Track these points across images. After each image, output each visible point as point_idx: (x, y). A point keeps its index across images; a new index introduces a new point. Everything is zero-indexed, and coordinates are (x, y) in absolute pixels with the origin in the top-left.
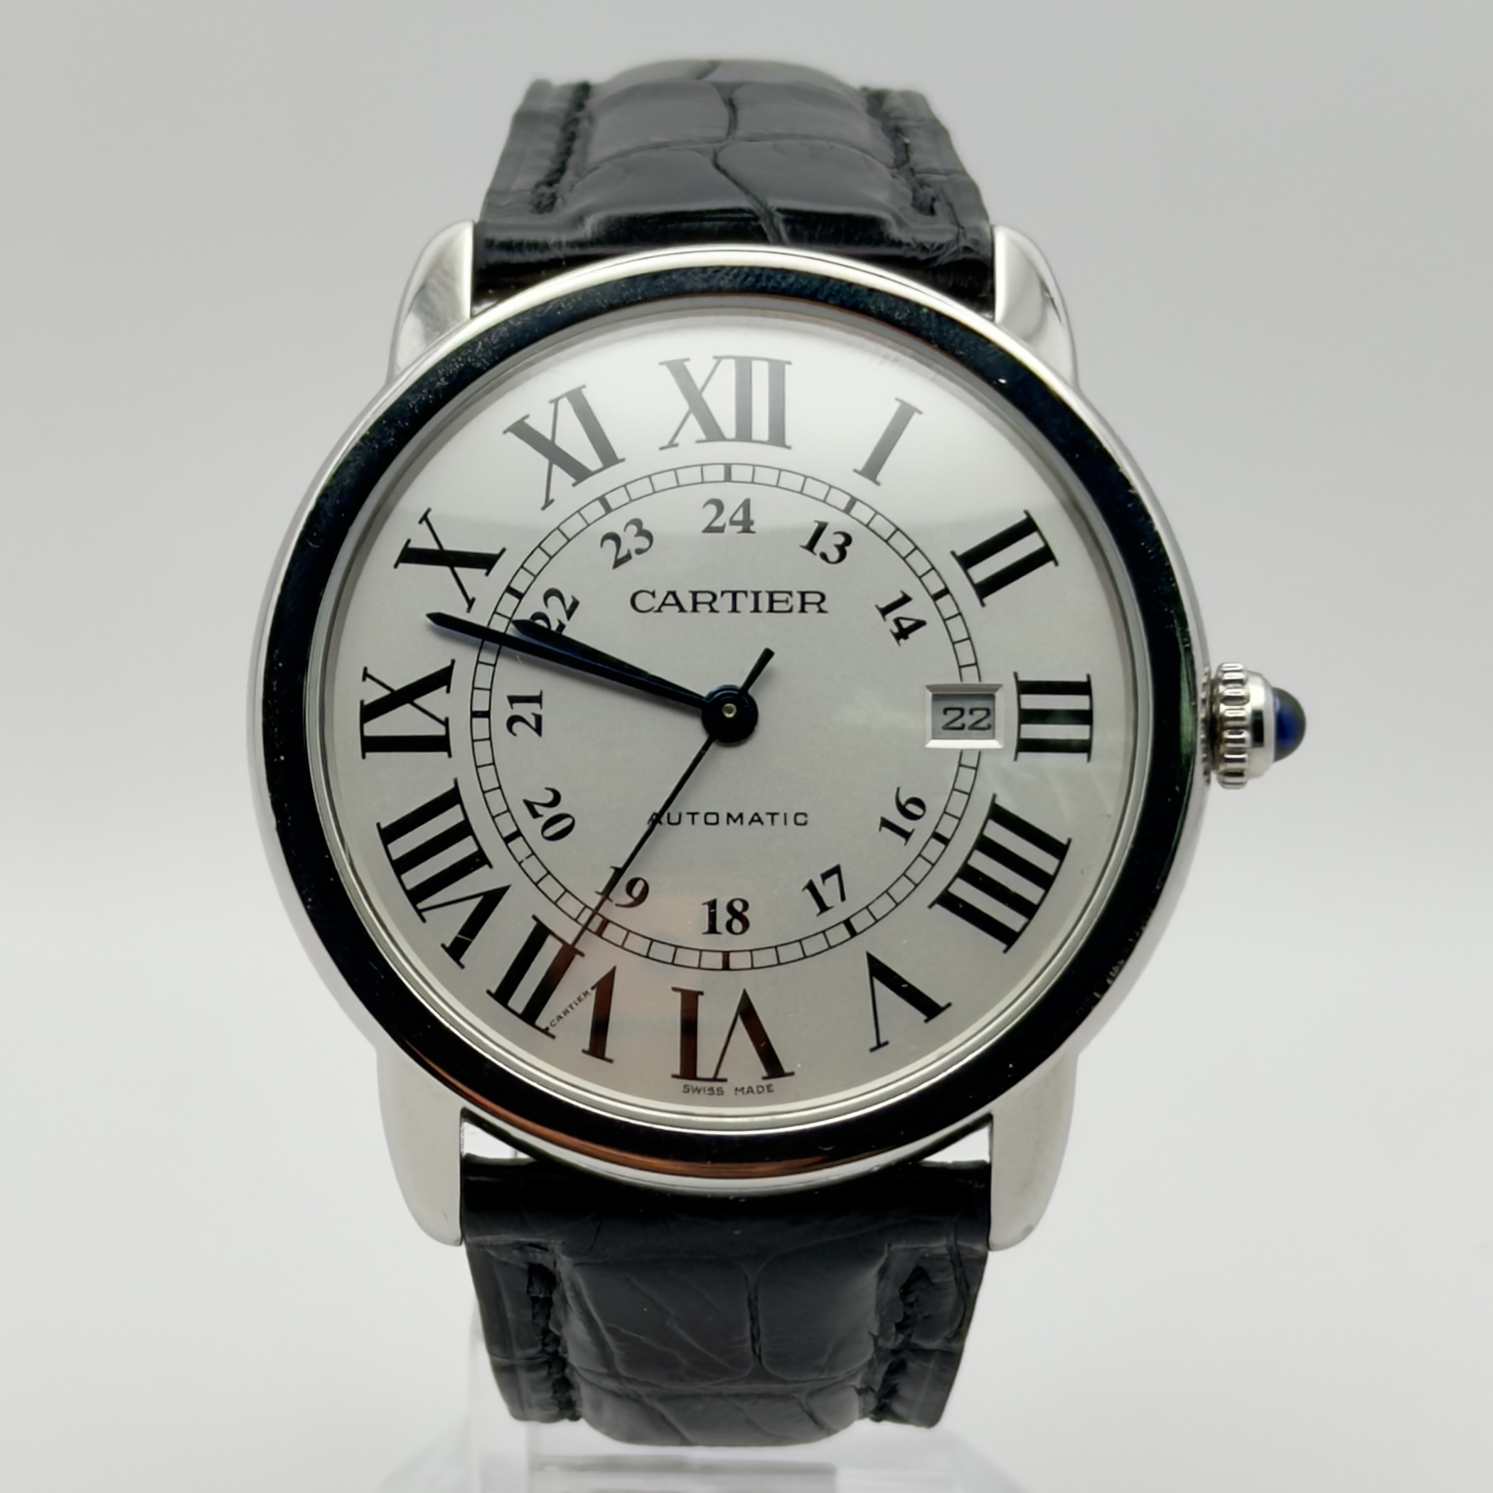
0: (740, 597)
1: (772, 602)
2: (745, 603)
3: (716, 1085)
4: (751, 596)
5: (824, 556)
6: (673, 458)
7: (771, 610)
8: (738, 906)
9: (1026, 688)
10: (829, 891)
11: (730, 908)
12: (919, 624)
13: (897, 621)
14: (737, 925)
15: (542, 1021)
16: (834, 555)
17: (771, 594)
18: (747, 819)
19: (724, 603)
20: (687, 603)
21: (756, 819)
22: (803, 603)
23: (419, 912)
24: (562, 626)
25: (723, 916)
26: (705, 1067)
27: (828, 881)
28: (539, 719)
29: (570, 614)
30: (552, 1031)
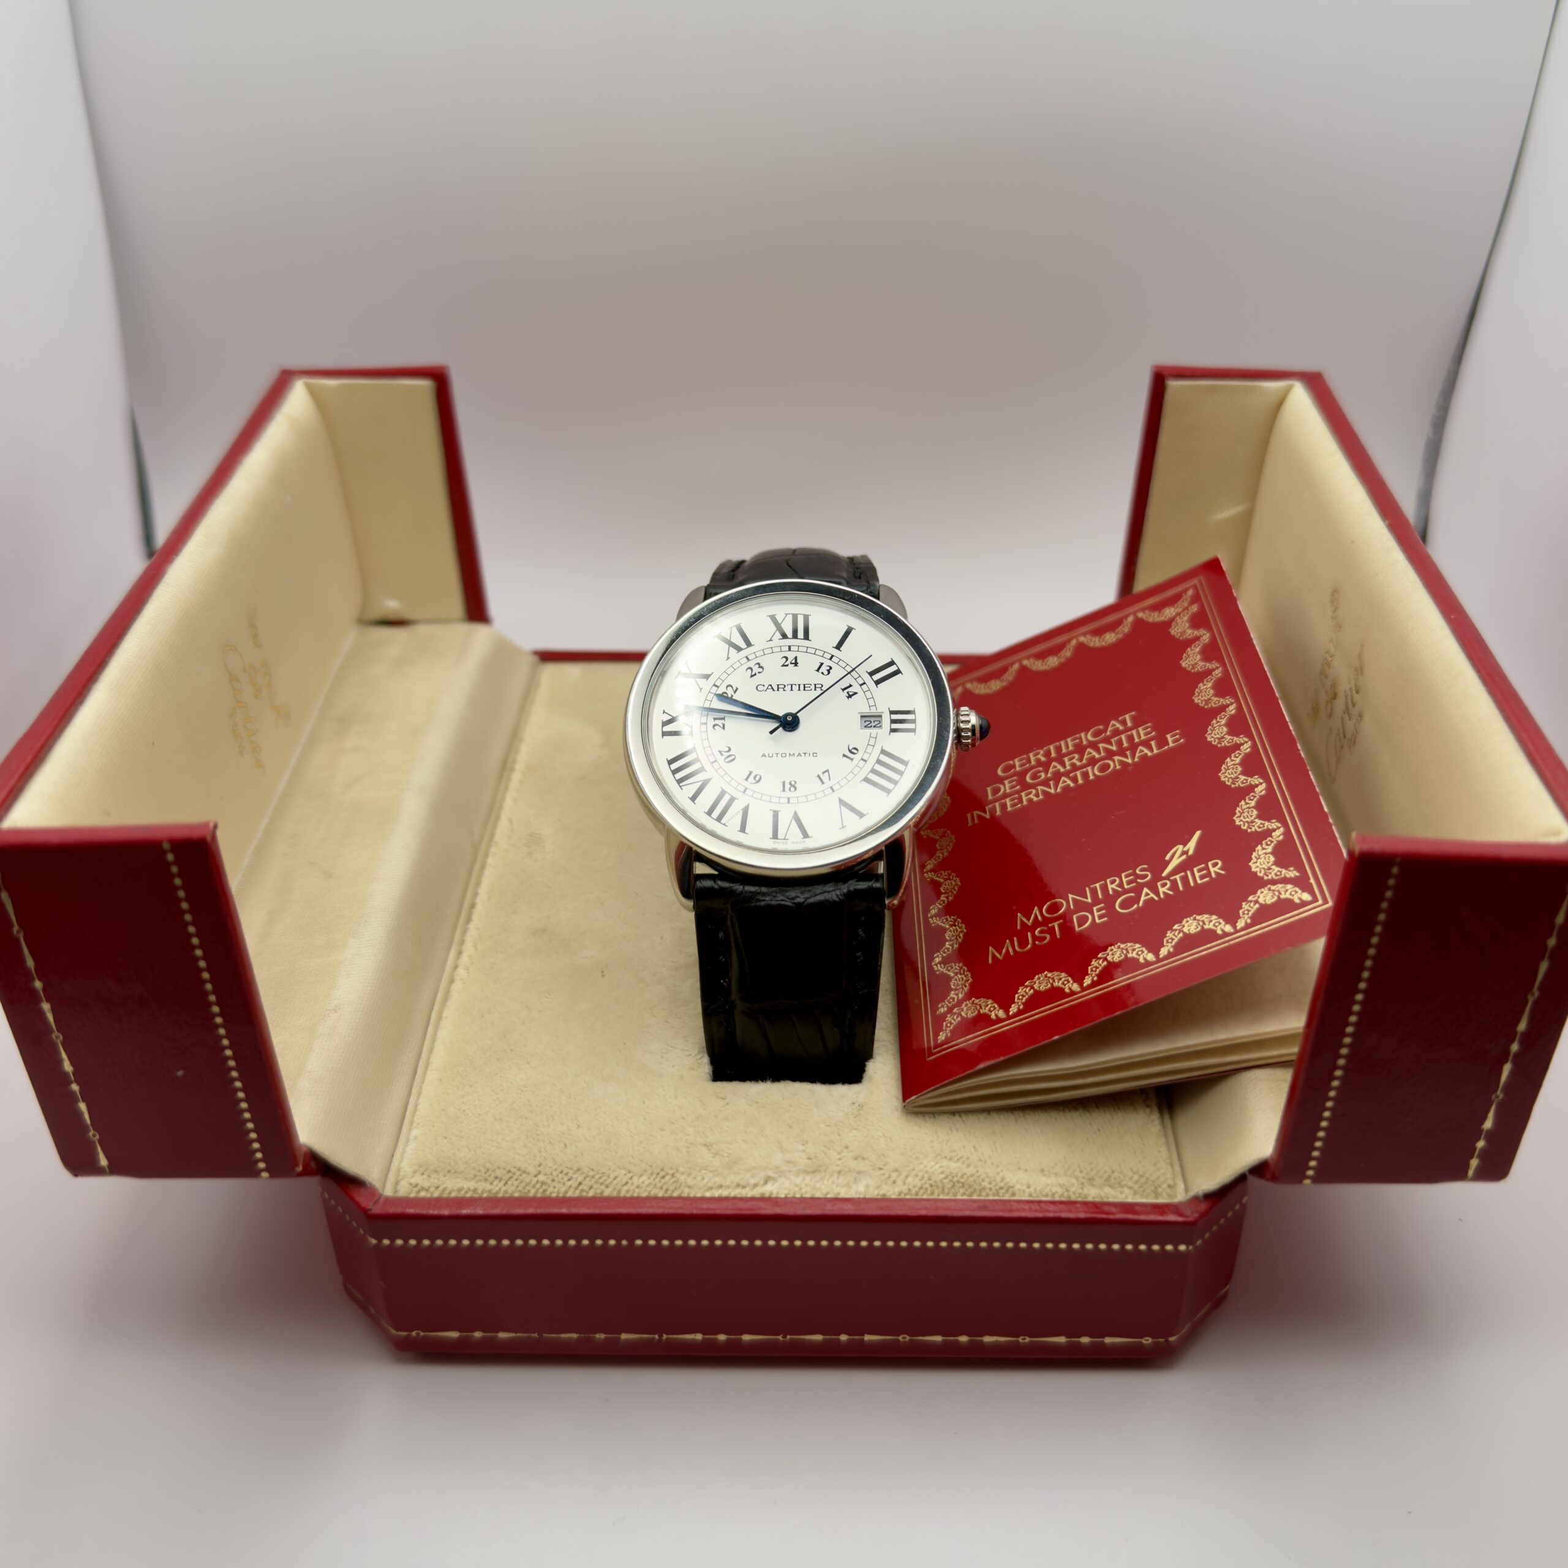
0: (793, 686)
1: (805, 687)
2: (795, 688)
3: (785, 841)
4: (798, 686)
5: (822, 673)
6: (771, 644)
7: (804, 690)
8: (793, 783)
9: (892, 712)
10: (825, 777)
11: (790, 783)
12: (855, 693)
13: (848, 693)
14: (792, 789)
15: (723, 821)
16: (826, 673)
17: (804, 685)
18: (796, 755)
19: (788, 688)
20: (775, 688)
21: (799, 755)
22: (815, 688)
23: (680, 787)
24: (732, 696)
25: (787, 786)
26: (781, 835)
27: (825, 774)
28: (724, 725)
29: (735, 692)
30: (726, 824)
